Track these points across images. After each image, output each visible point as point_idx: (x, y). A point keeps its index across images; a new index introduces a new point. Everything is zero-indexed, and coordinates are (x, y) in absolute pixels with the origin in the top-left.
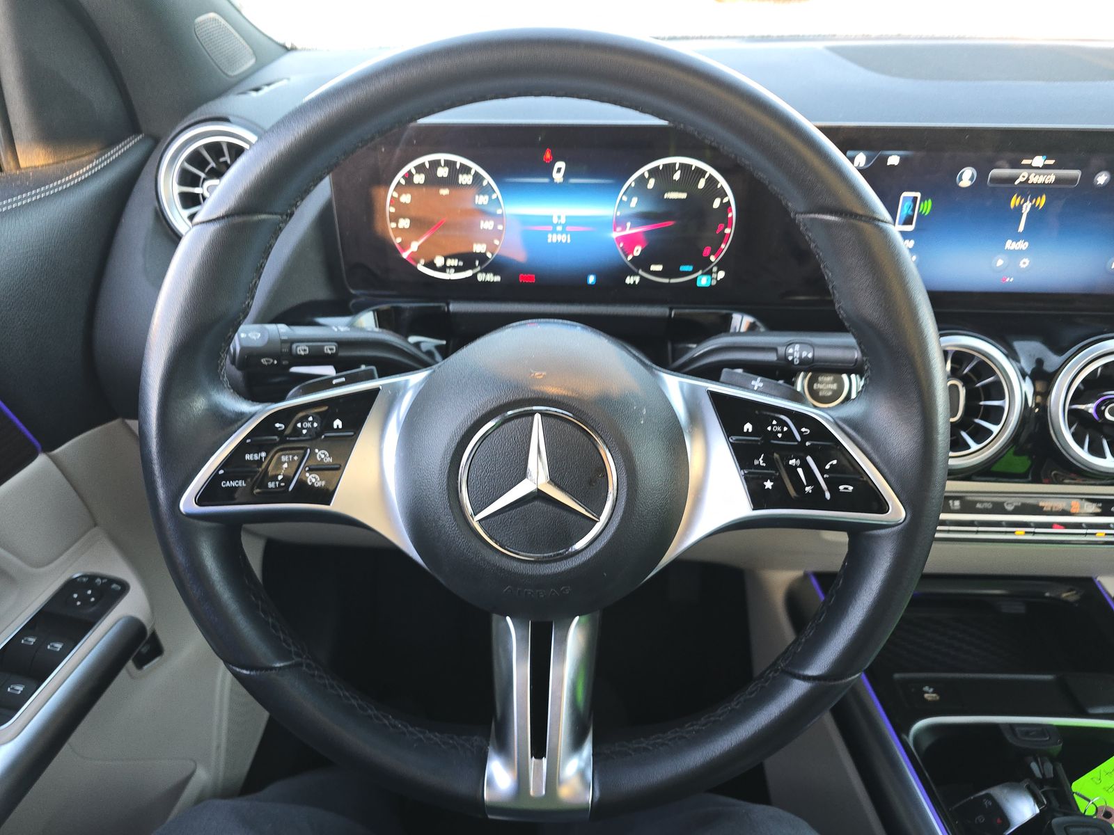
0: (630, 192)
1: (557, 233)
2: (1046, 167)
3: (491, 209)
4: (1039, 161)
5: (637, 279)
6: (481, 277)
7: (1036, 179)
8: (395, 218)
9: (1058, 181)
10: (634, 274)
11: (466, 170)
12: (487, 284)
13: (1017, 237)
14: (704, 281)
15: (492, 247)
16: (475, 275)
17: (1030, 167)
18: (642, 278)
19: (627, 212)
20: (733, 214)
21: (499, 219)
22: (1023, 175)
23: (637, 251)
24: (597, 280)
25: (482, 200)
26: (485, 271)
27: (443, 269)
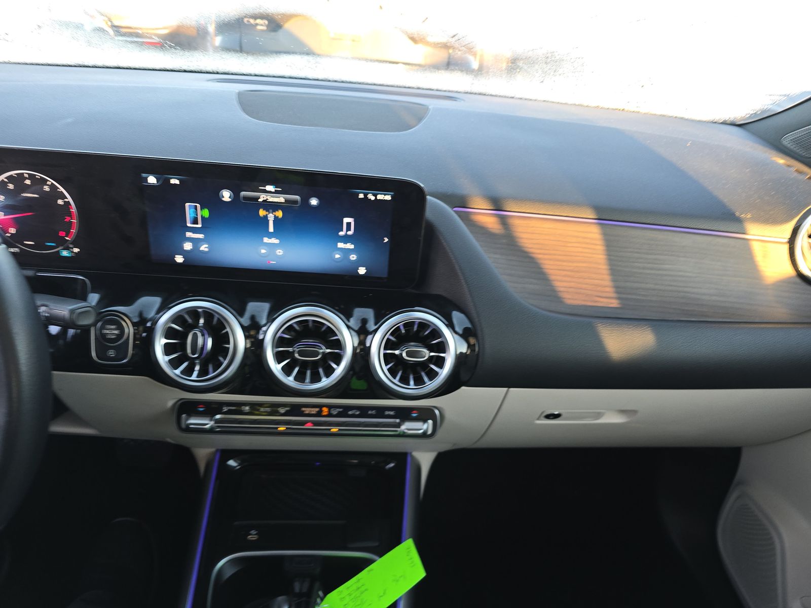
2: (276, 192)
4: (270, 188)
5: (18, 249)
7: (271, 199)
9: (287, 201)
13: (270, 236)
17: (265, 191)
20: (74, 210)
22: (263, 197)
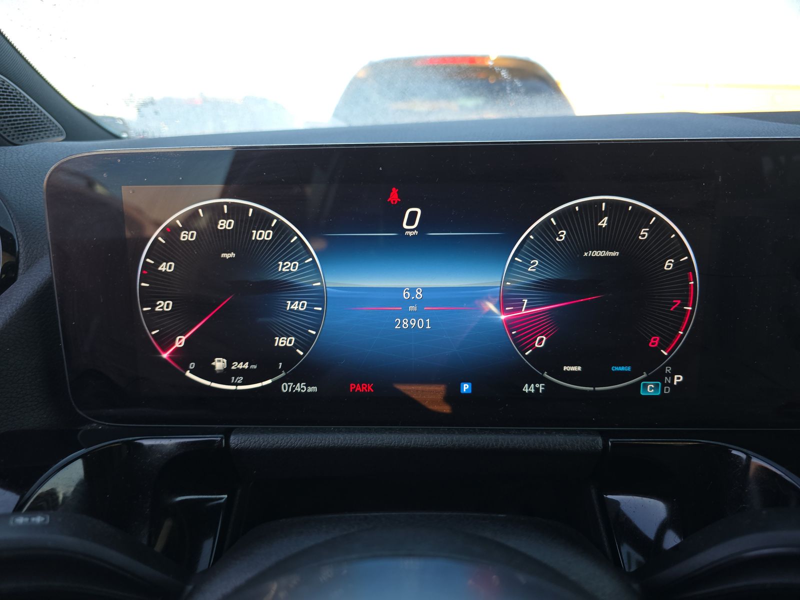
0: (527, 252)
1: (410, 315)
3: (303, 281)
5: (541, 386)
6: (285, 388)
8: (150, 298)
10: (535, 379)
11: (263, 221)
12: (295, 396)
14: (650, 389)
15: (304, 342)
16: (276, 385)
18: (548, 384)
19: (520, 280)
20: (696, 282)
21: (318, 297)
23: (541, 341)
24: (473, 387)
25: (287, 267)
26: (294, 378)
27: (225, 376)
